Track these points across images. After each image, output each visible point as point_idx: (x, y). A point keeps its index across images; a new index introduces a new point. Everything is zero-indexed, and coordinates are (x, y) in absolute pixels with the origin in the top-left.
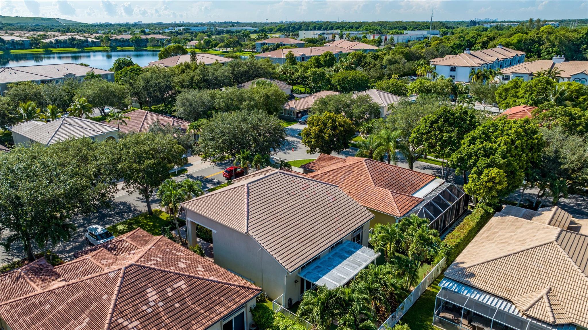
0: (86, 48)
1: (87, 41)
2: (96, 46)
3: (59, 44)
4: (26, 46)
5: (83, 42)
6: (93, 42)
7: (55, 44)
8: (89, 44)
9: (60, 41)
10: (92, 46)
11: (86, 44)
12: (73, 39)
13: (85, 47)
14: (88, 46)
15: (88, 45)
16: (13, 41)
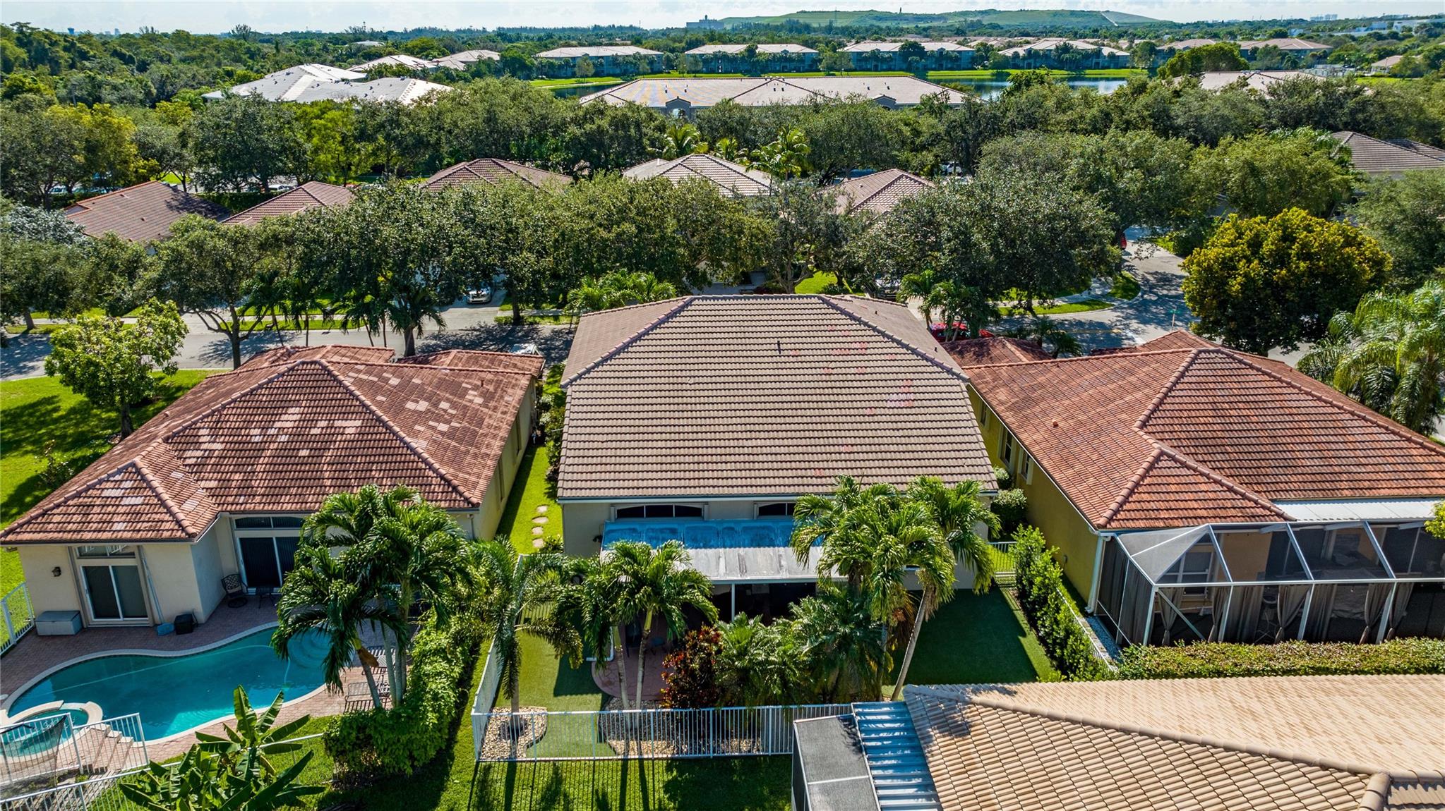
0: (1088, 71)
1: (1098, 53)
2: (1117, 67)
3: (1032, 61)
4: (964, 62)
5: (1087, 55)
6: (1112, 56)
7: (1024, 58)
8: (1100, 60)
9: (1037, 52)
10: (1108, 68)
11: (1095, 60)
12: (1066, 49)
13: (1090, 68)
14: (1097, 66)
15: (1097, 64)
16: (941, 51)
